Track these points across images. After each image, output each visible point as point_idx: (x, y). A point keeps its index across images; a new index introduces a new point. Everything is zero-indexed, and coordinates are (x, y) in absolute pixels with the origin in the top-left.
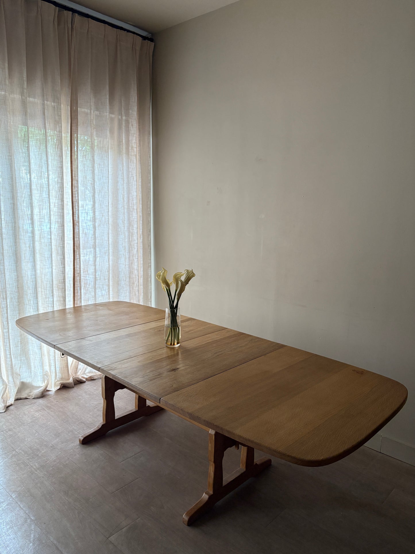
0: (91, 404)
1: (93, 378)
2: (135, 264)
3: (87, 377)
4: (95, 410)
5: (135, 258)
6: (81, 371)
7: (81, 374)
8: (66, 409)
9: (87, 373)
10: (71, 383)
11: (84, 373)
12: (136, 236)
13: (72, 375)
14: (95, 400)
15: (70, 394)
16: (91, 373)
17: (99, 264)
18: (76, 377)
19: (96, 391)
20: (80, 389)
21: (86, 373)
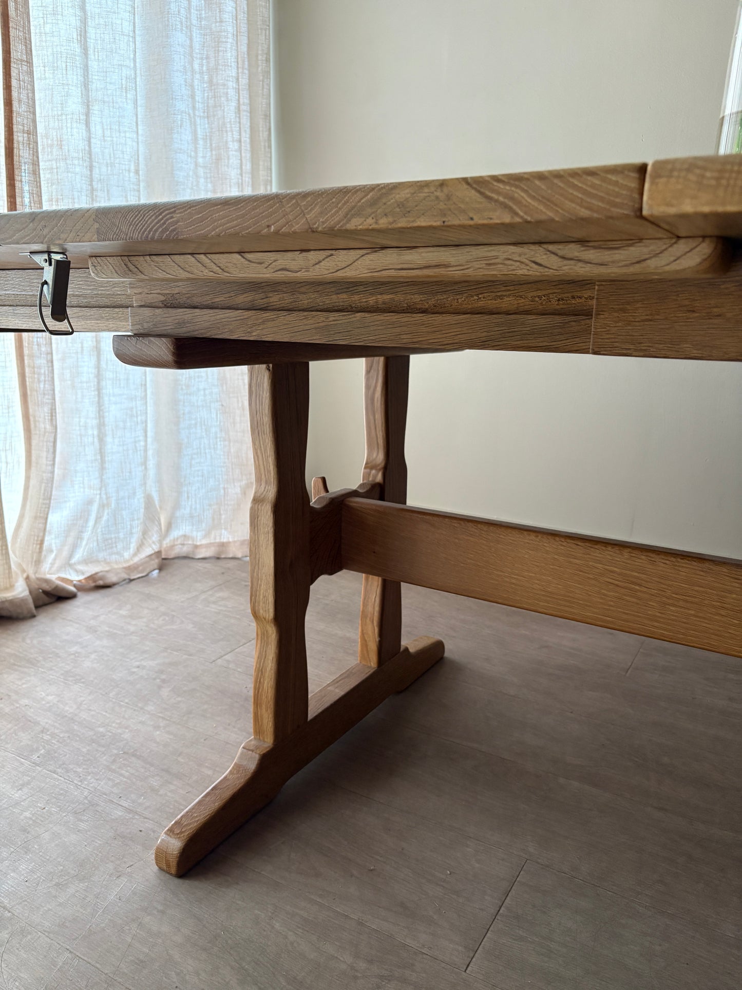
0: (135, 670)
1: (101, 579)
2: (231, 161)
3: (81, 577)
4: (165, 692)
5: (230, 139)
6: (53, 556)
7: (54, 569)
8: (25, 701)
9: (79, 563)
10: (23, 600)
11: (68, 564)
12: (231, 48)
13: (23, 571)
14: (145, 652)
15: (28, 641)
16: (91, 562)
17: (100, 132)
18: (38, 576)
19: (134, 622)
20: (64, 619)
21: (75, 564)
